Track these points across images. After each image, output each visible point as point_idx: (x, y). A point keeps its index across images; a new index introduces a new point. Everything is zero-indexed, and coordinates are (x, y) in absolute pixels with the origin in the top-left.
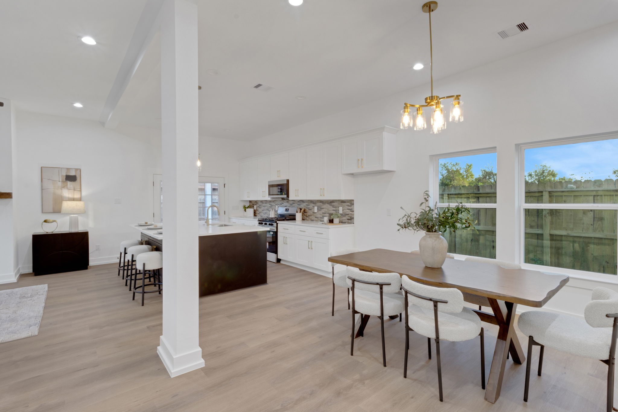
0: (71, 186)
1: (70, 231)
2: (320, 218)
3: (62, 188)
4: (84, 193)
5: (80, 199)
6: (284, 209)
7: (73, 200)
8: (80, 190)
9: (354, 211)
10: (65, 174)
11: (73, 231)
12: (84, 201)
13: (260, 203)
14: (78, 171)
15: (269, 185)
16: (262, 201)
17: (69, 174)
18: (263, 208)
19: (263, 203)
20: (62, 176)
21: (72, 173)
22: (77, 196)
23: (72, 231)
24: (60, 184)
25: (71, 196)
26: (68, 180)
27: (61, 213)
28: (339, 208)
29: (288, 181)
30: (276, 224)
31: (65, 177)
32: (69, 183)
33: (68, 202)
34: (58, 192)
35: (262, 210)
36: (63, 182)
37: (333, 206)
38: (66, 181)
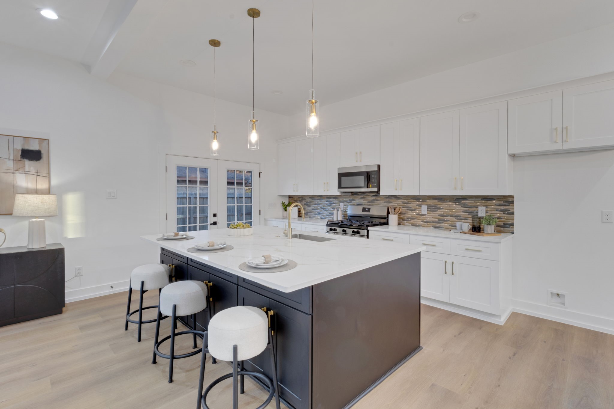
0: (32, 169)
1: (30, 247)
2: (433, 222)
3: (14, 172)
4: (54, 181)
5: (48, 192)
6: (361, 208)
7: (36, 192)
8: (47, 175)
9: (513, 214)
10: (20, 148)
11: (36, 246)
12: (55, 194)
13: (308, 200)
14: (45, 143)
15: (338, 174)
16: (312, 197)
17: (27, 147)
18: (314, 206)
19: (315, 200)
20: (15, 150)
21: (34, 146)
22: (42, 185)
23: (34, 247)
24: (10, 164)
25: (31, 185)
26: (26, 159)
27: (13, 215)
28: (478, 208)
29: (379, 166)
30: (366, 231)
31: (20, 153)
32: (27, 163)
33: (26, 196)
34: (8, 178)
35: (313, 209)
36: (16, 160)
37: (464, 206)
38: (22, 159)
